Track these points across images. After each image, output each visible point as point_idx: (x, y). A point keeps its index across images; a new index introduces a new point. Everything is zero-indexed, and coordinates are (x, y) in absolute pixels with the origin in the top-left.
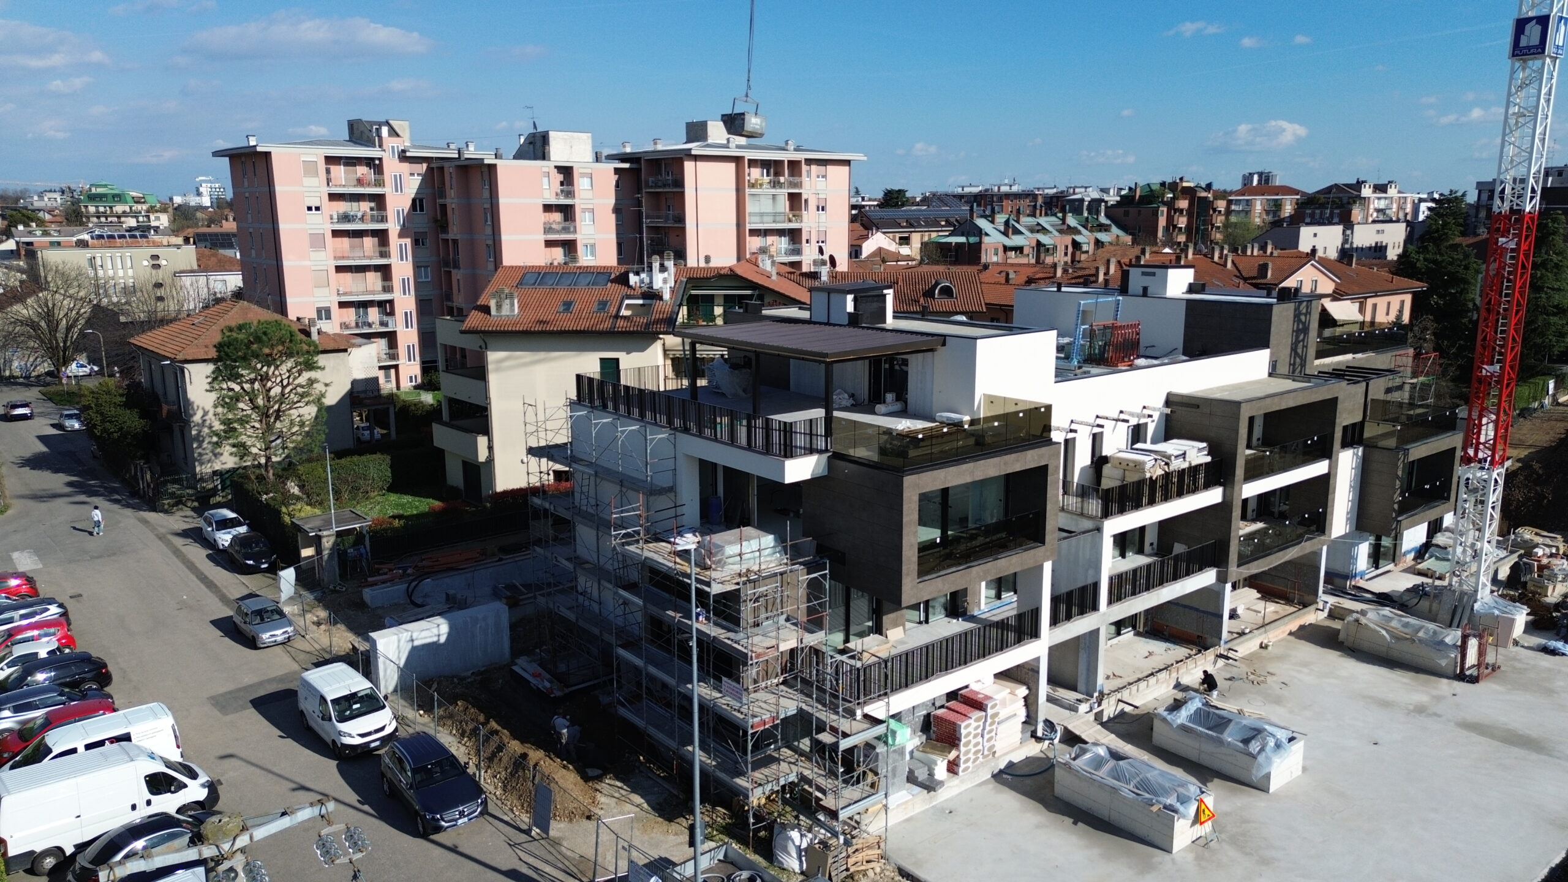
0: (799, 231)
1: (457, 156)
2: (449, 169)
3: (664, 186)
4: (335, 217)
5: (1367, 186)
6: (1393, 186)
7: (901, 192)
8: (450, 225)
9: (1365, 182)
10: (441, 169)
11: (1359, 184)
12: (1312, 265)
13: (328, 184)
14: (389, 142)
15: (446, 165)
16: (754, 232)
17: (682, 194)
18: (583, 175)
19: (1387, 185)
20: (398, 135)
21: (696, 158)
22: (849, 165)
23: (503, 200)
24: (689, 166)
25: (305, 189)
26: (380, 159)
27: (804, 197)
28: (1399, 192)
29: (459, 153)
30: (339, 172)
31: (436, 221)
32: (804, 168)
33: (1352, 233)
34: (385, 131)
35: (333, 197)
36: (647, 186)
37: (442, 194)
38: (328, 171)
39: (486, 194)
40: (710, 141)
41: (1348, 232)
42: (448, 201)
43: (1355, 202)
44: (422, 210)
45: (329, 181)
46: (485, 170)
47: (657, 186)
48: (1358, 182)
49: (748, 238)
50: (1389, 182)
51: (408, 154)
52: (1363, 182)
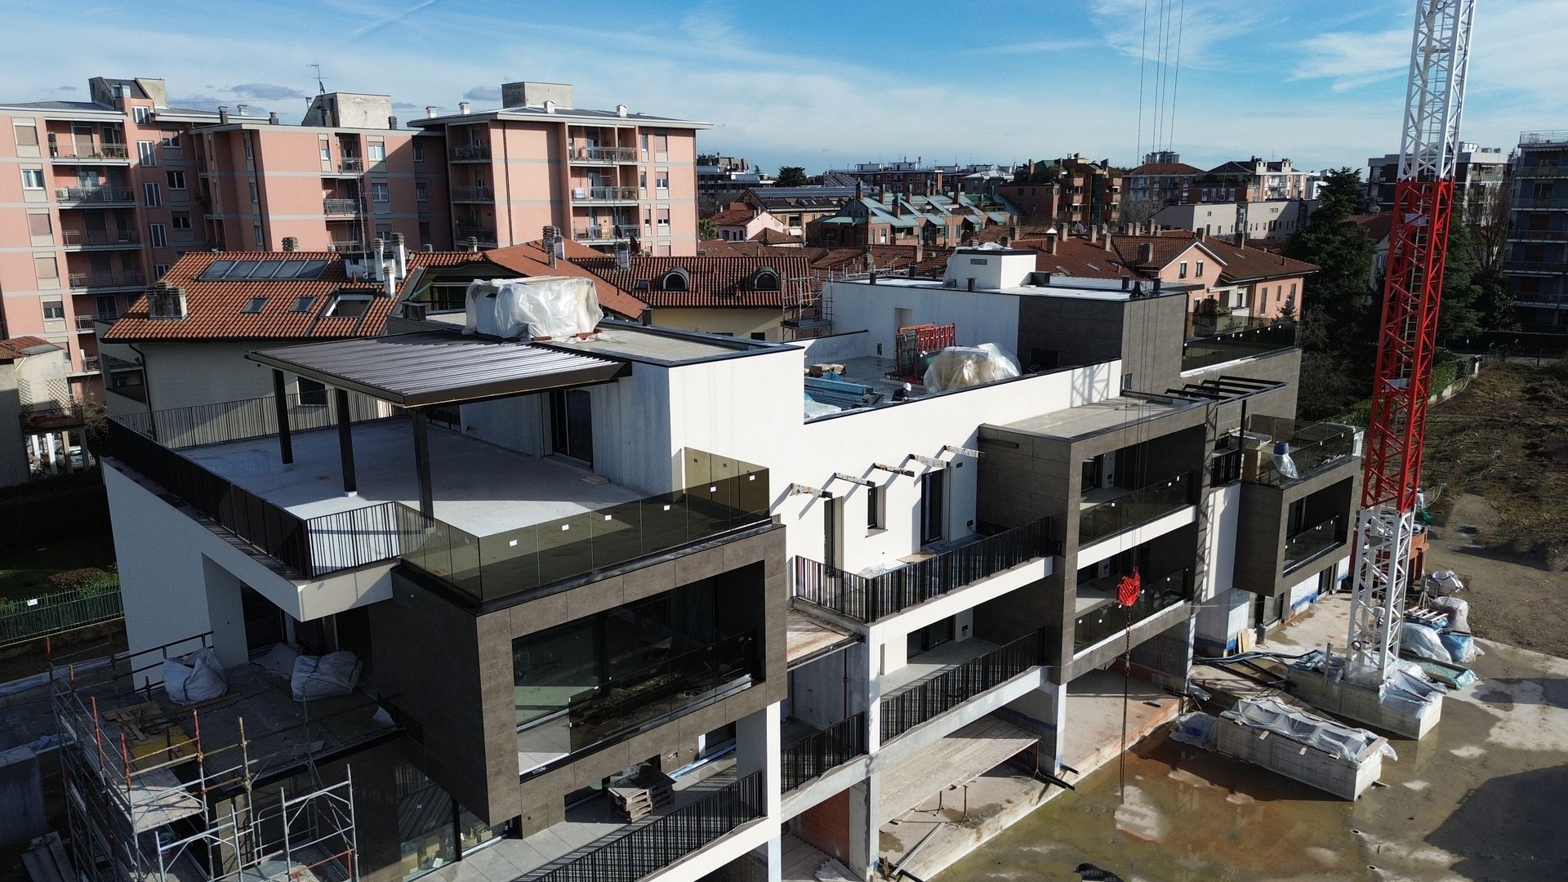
0: (636, 208)
1: (219, 121)
2: (208, 137)
3: (472, 157)
4: (66, 194)
5: (1262, 164)
6: (1287, 164)
7: (798, 170)
8: (214, 201)
9: (1260, 160)
10: (200, 136)
11: (1254, 162)
12: (1197, 246)
13: (52, 155)
14: (133, 104)
15: (204, 131)
16: (580, 211)
17: (490, 166)
18: (373, 144)
19: (1281, 163)
20: (146, 96)
21: (505, 124)
22: (694, 136)
23: (269, 174)
24: (496, 134)
25: (20, 160)
26: (121, 125)
27: (641, 170)
28: (1293, 170)
29: (221, 118)
30: (68, 142)
31: (198, 198)
32: (639, 138)
33: (1246, 212)
34: (127, 92)
35: (60, 170)
36: (453, 157)
37: (203, 168)
38: (51, 139)
39: (250, 164)
40: (528, 106)
41: (1242, 211)
42: (210, 175)
43: (1250, 180)
44: (181, 184)
45: (53, 150)
46: (247, 137)
47: (464, 158)
48: (1253, 160)
49: (572, 218)
50: (1283, 160)
51: (158, 119)
52: (1257, 160)
